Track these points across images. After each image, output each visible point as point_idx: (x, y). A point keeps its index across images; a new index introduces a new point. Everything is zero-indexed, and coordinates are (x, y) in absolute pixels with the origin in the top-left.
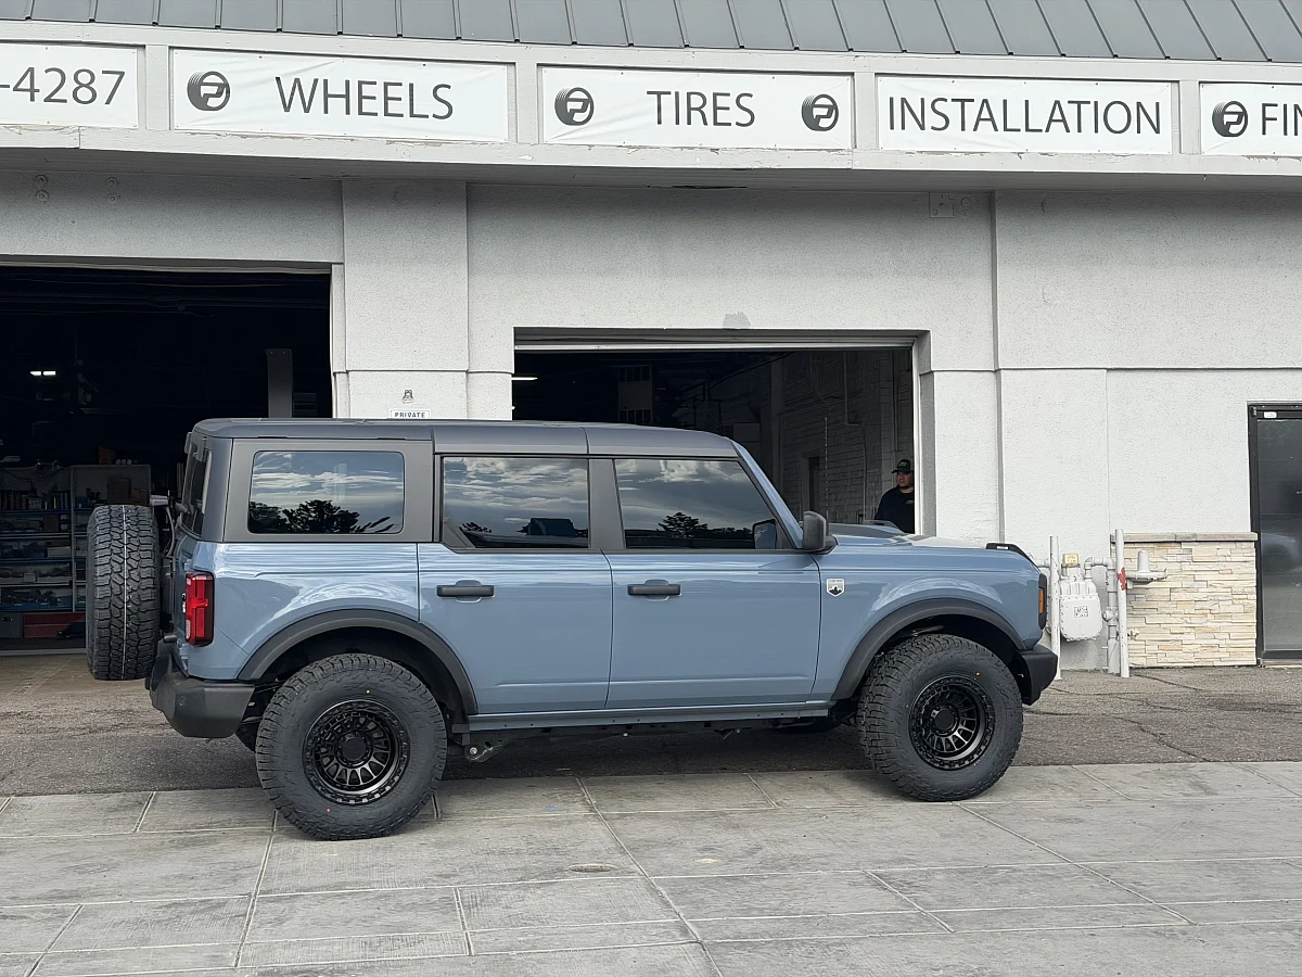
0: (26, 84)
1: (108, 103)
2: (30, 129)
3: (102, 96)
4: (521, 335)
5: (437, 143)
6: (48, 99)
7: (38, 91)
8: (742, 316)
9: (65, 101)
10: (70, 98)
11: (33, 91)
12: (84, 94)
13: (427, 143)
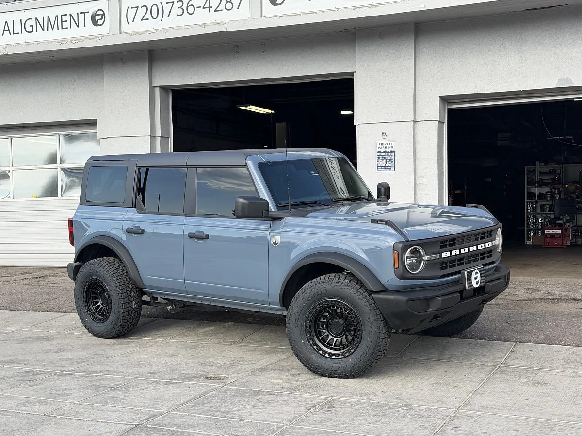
0: (207, 5)
1: (238, 9)
2: (208, 24)
3: (236, 6)
4: (444, 100)
5: (377, 6)
6: (215, 11)
7: (211, 7)
8: (568, 79)
9: (221, 10)
10: (223, 9)
11: (210, 7)
12: (229, 6)
13: (372, 6)
